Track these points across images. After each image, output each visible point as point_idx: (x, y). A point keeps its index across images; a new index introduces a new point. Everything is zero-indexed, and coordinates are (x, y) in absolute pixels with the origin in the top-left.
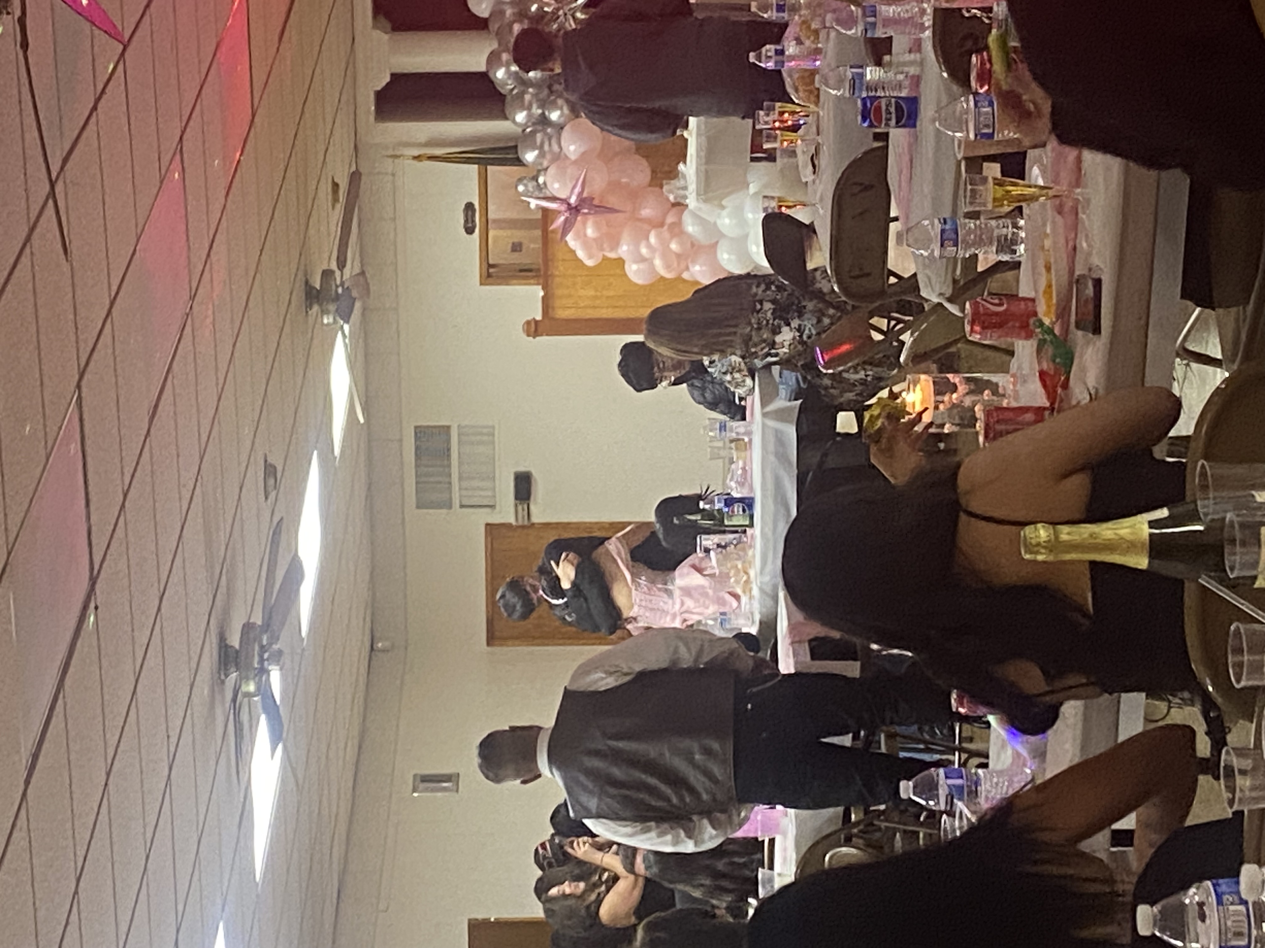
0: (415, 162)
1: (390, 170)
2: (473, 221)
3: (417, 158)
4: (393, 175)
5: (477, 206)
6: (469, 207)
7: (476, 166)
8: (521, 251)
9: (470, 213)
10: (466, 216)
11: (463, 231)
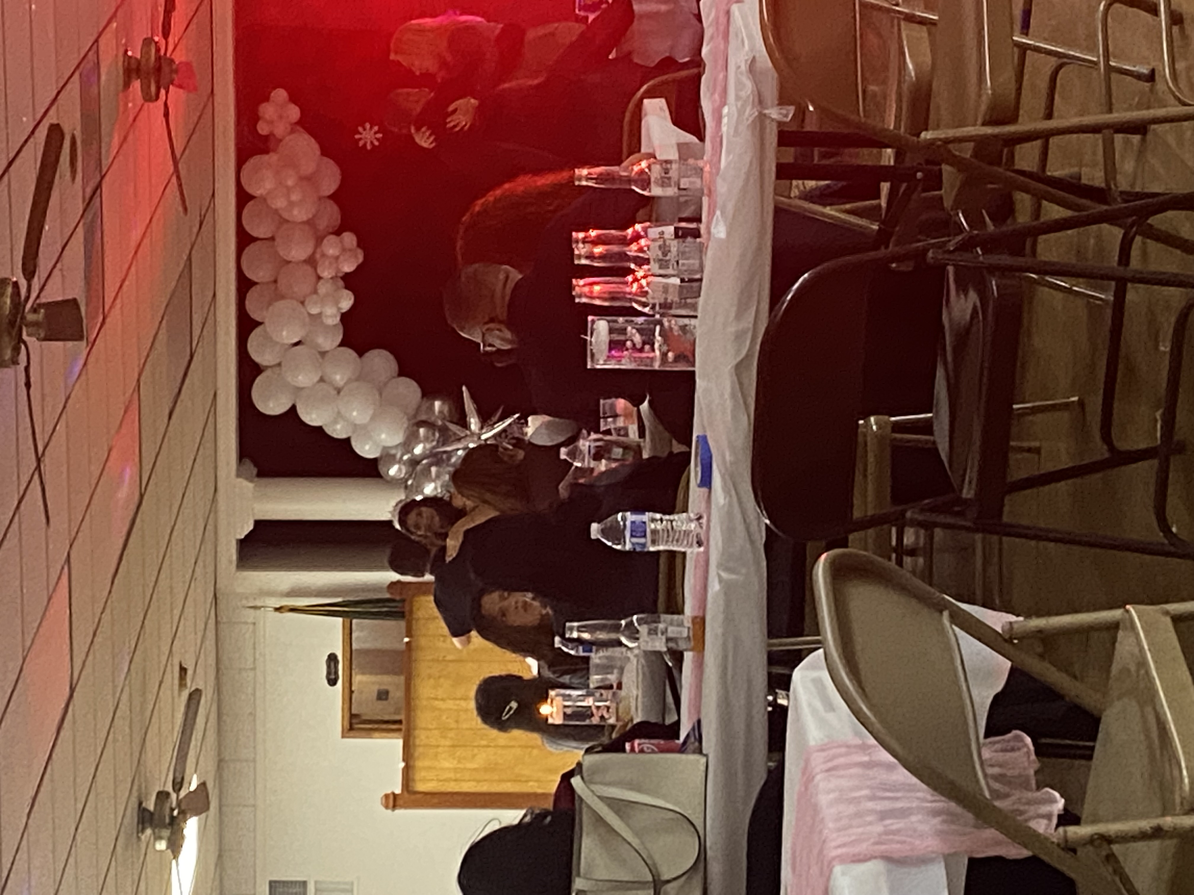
0: (277, 614)
1: (251, 620)
2: (336, 673)
3: (278, 610)
4: (254, 624)
5: (340, 658)
6: (332, 659)
7: (340, 620)
8: (386, 699)
9: (332, 665)
10: (329, 667)
11: (326, 682)
